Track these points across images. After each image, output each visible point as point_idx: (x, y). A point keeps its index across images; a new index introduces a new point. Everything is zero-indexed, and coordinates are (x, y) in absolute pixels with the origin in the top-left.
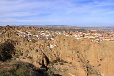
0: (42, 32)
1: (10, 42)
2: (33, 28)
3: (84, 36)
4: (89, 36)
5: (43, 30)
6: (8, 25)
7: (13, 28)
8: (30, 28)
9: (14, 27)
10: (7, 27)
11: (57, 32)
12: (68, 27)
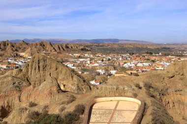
2: (48, 47)
5: (75, 51)
8: (42, 45)
11: (111, 55)
12: (130, 44)
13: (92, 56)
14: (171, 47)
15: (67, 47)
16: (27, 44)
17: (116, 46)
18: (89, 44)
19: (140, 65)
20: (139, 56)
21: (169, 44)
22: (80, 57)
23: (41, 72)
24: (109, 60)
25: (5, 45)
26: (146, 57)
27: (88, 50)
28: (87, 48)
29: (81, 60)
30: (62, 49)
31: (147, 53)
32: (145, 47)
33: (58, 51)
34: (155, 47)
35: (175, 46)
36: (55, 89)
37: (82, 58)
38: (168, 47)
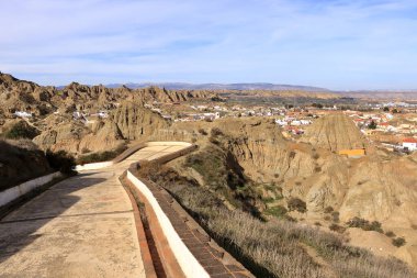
0: (202, 107)
1: (226, 146)
2: (161, 96)
3: (373, 125)
4: (395, 126)
5: (201, 101)
6: (77, 84)
7: (93, 94)
8: (152, 92)
9: (97, 90)
10: (71, 88)
11: (256, 108)
12: (290, 92)
13: (225, 109)
14: (357, 96)
15: (190, 95)
16: (130, 90)
17: (267, 95)
18: (226, 91)
19: (296, 123)
20: (299, 111)
21: (354, 93)
22: (206, 110)
23: (130, 126)
24: (250, 114)
25: (96, 92)
26: (310, 112)
27: (221, 100)
28: (220, 97)
29: (208, 114)
30: (181, 99)
31: (314, 105)
32: (313, 96)
33: (176, 101)
34: (329, 96)
35: (363, 96)
36: (113, 135)
37: (209, 111)
38: (352, 96)
